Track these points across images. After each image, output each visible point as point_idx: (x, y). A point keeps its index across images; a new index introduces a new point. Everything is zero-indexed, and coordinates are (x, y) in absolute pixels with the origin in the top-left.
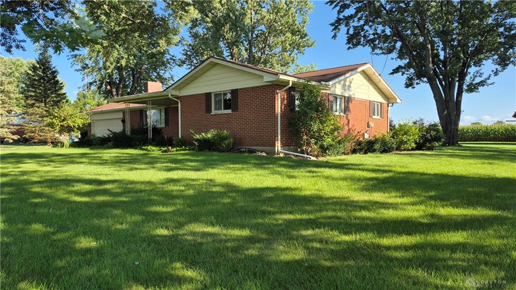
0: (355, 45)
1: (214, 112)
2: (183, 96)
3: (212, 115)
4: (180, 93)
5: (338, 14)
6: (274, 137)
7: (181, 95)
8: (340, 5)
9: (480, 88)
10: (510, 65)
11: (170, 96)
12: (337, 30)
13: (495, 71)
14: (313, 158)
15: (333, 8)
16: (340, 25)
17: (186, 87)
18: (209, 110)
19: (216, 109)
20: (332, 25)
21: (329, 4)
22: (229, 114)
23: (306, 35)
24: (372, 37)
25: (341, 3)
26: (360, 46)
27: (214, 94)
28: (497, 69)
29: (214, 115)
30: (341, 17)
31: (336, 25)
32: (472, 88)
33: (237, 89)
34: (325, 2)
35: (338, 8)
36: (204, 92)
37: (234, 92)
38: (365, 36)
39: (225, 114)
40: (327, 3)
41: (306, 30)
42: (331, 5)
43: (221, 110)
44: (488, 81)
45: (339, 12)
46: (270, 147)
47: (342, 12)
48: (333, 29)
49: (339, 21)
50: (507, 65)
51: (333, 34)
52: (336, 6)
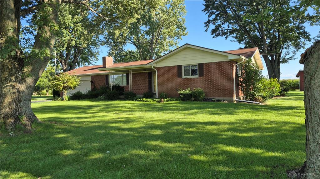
0: (217, 36)
1: (184, 77)
2: (159, 67)
3: (183, 79)
4: (156, 65)
5: (209, 17)
6: (232, 92)
7: (157, 67)
8: (210, 12)
9: (289, 61)
10: (301, 48)
11: (152, 67)
12: (208, 26)
13: (293, 51)
14: (261, 104)
15: (206, 14)
16: (210, 24)
17: (161, 62)
18: (180, 75)
19: (185, 75)
20: (205, 23)
21: (204, 11)
22: (197, 78)
23: (185, 29)
24: (226, 31)
25: (211, 11)
26: (220, 36)
27: (184, 66)
28: (294, 50)
29: (185, 79)
30: (210, 19)
31: (207, 23)
32: (285, 61)
33: (203, 63)
34: (202, 10)
35: (209, 14)
36: (177, 65)
37: (201, 66)
38: (222, 31)
39: (193, 78)
40: (202, 11)
41: (184, 26)
42: (204, 12)
43: (190, 75)
44: (294, 57)
45: (209, 16)
46: (230, 98)
47: (211, 16)
48: (205, 26)
49: (209, 21)
50: (300, 48)
51: (205, 29)
52: (208, 12)
